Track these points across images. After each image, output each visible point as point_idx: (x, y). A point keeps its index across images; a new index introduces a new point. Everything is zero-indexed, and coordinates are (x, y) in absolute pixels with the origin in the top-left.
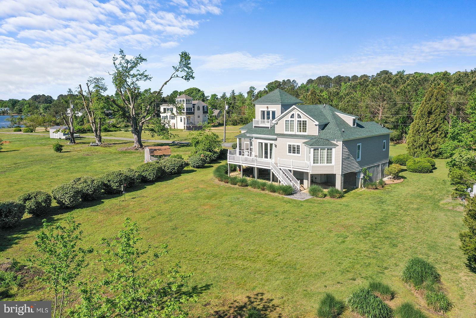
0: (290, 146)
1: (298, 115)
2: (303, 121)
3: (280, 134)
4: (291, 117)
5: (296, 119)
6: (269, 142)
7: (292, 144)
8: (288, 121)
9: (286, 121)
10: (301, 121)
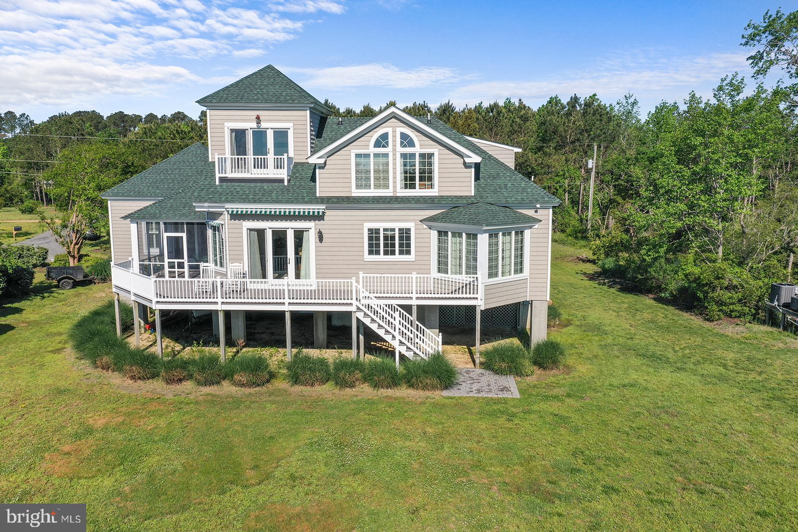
0: (373, 234)
1: (404, 136)
2: (422, 156)
3: (338, 198)
4: (378, 144)
5: (395, 151)
6: (290, 227)
7: (381, 226)
8: (367, 156)
9: (358, 156)
10: (413, 156)
